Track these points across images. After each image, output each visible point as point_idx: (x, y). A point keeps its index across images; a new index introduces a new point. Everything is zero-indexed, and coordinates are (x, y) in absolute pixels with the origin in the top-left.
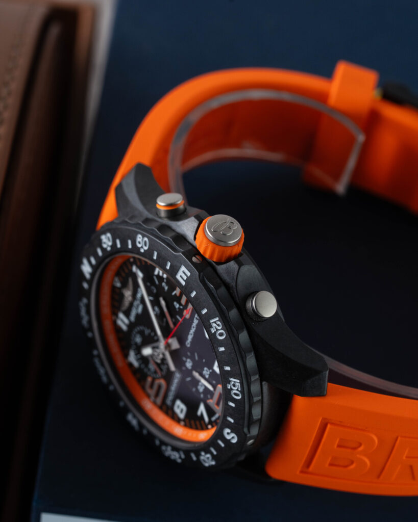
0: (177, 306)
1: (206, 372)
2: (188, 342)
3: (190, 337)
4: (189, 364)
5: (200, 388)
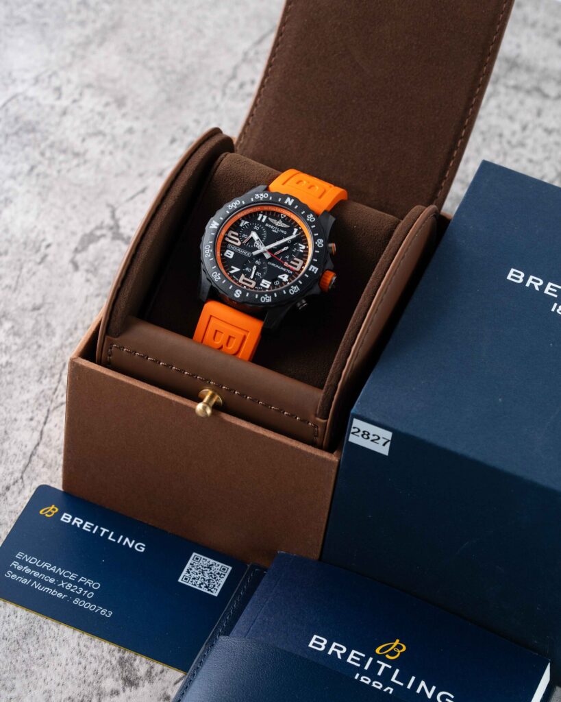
0: (288, 257)
1: (258, 274)
2: (270, 263)
3: (273, 265)
4: (257, 262)
5: (247, 269)
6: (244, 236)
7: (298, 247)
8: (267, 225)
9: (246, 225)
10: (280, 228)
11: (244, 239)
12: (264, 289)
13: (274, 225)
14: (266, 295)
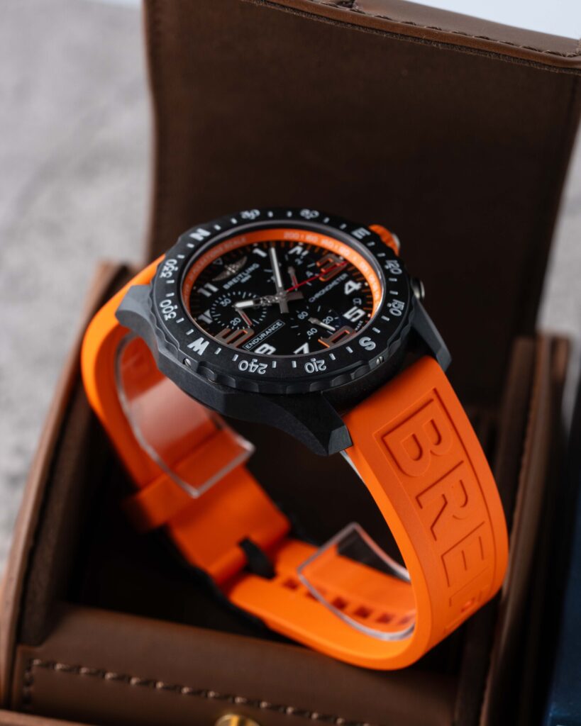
1: (328, 319)
2: (313, 298)
3: (317, 295)
5: (311, 333)
6: (235, 322)
7: (295, 256)
8: (226, 287)
9: (211, 314)
10: (242, 270)
11: (242, 324)
12: (365, 318)
13: (233, 276)
14: (389, 305)
